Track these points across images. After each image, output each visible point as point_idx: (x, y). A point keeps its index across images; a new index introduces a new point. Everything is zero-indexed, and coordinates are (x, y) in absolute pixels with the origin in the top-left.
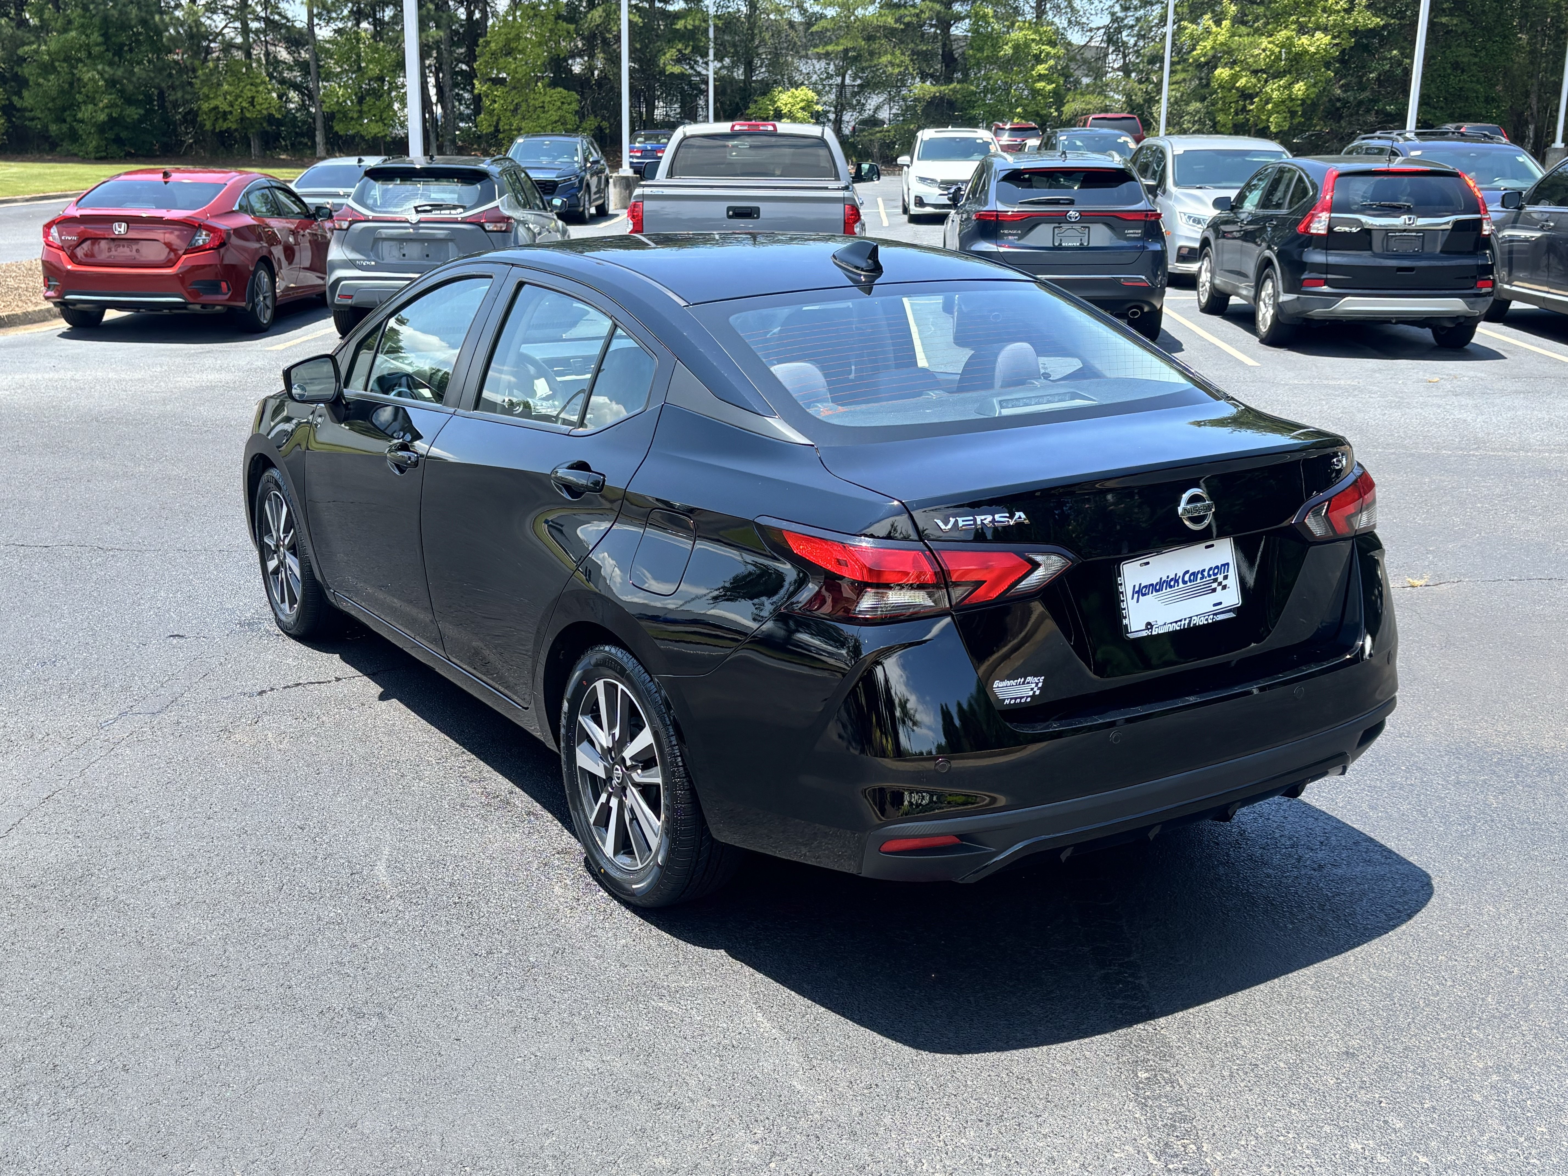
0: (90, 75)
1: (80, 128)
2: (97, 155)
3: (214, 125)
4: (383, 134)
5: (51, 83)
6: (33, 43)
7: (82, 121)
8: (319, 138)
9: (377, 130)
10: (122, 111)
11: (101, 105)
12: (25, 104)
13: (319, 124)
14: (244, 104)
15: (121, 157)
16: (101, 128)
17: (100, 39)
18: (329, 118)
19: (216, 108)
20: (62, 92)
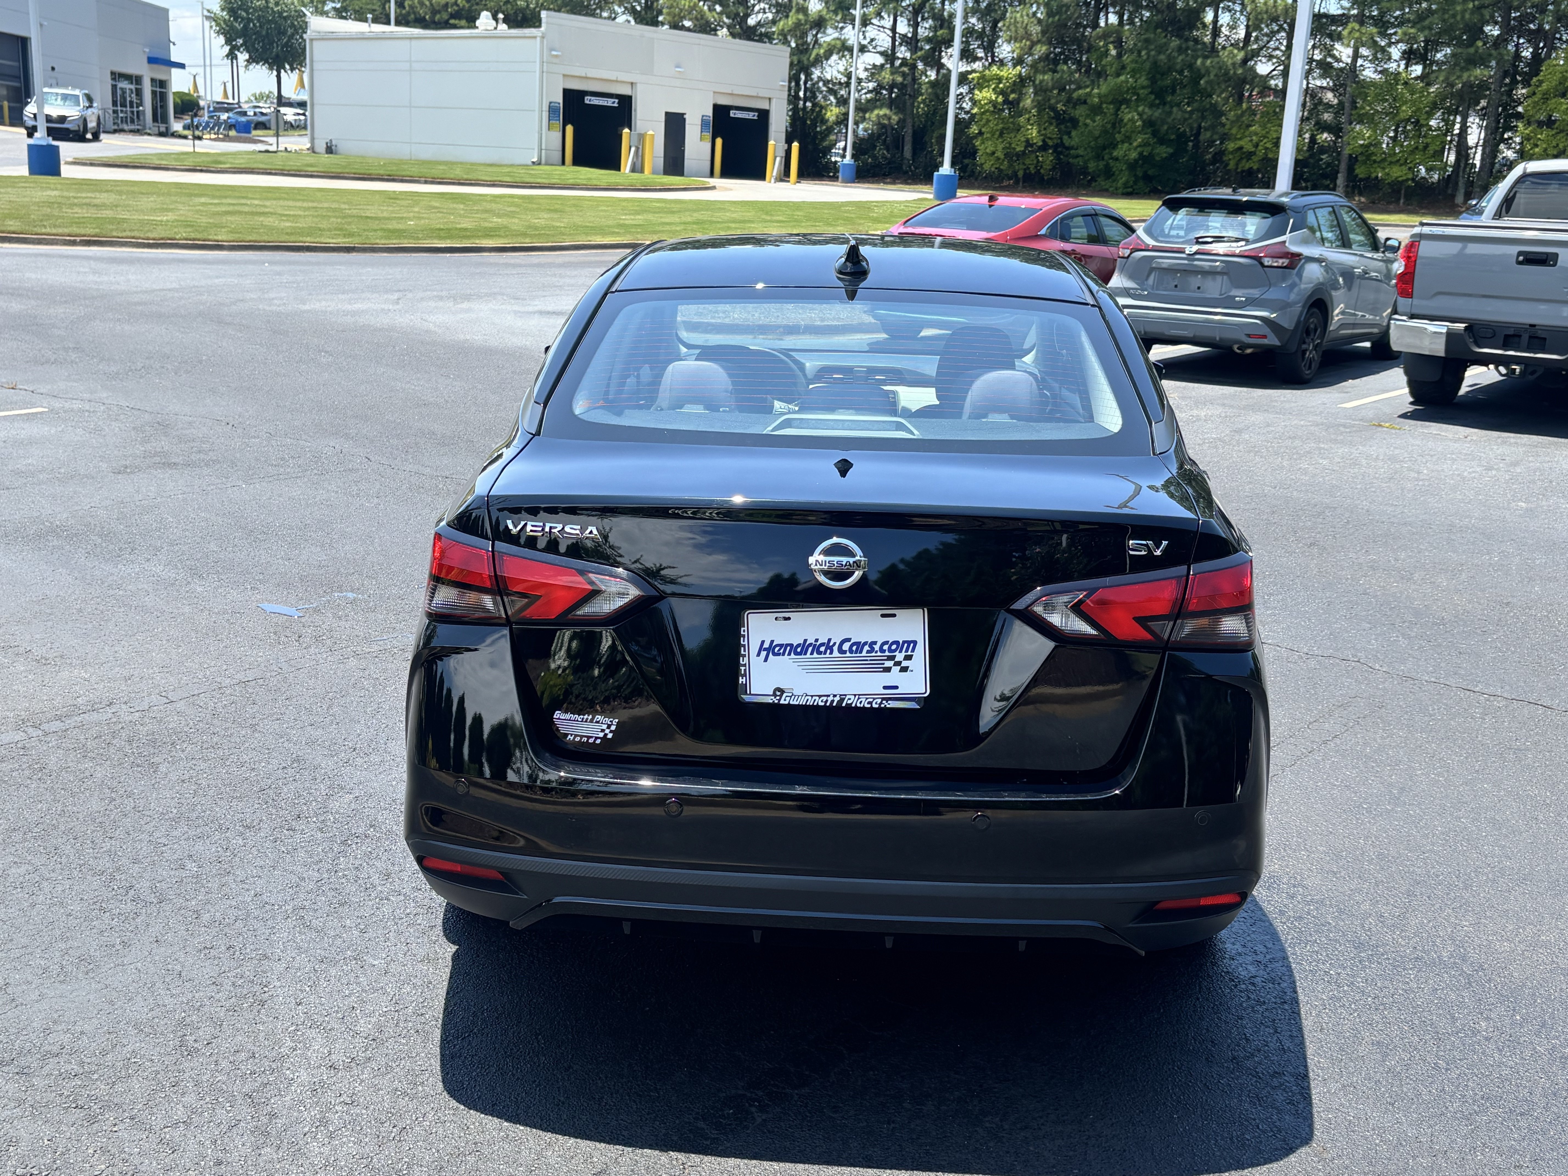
0: (1130, 116)
1: (1116, 166)
2: (1125, 191)
3: (1237, 164)
4: (1404, 178)
5: (1096, 124)
6: (1087, 87)
7: (1117, 159)
8: (1341, 180)
9: (1399, 174)
10: (1152, 150)
11: (1135, 144)
12: (1073, 143)
13: (1343, 167)
14: (1269, 145)
15: (1145, 193)
16: (1132, 166)
17: (1146, 83)
18: (1353, 160)
19: (1241, 148)
20: (1105, 132)
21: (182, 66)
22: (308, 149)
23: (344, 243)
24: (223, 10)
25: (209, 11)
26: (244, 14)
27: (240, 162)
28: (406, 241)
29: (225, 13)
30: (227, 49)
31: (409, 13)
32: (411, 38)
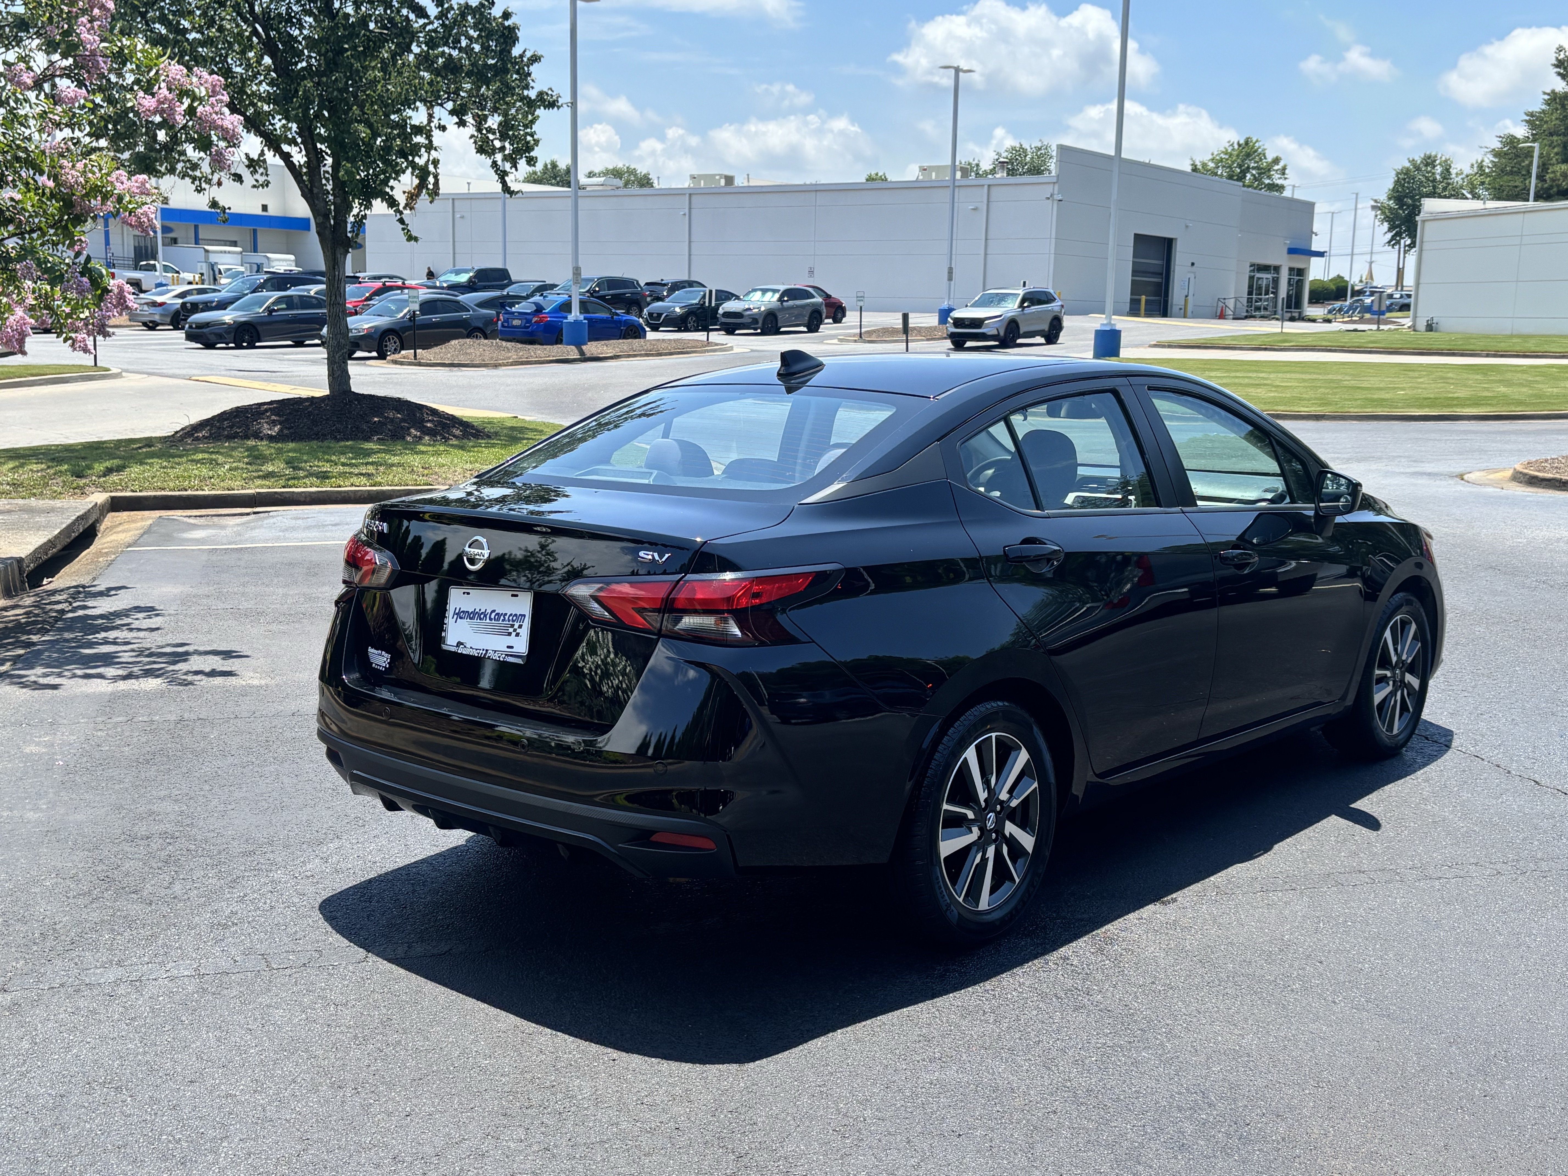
21: (1321, 254)
22: (1409, 327)
23: (1315, 411)
24: (1390, 199)
25: (1376, 201)
26: (1410, 201)
27: (1309, 341)
28: (1379, 410)
29: (1392, 202)
30: (1389, 236)
31: (1551, 187)
32: (1524, 212)
